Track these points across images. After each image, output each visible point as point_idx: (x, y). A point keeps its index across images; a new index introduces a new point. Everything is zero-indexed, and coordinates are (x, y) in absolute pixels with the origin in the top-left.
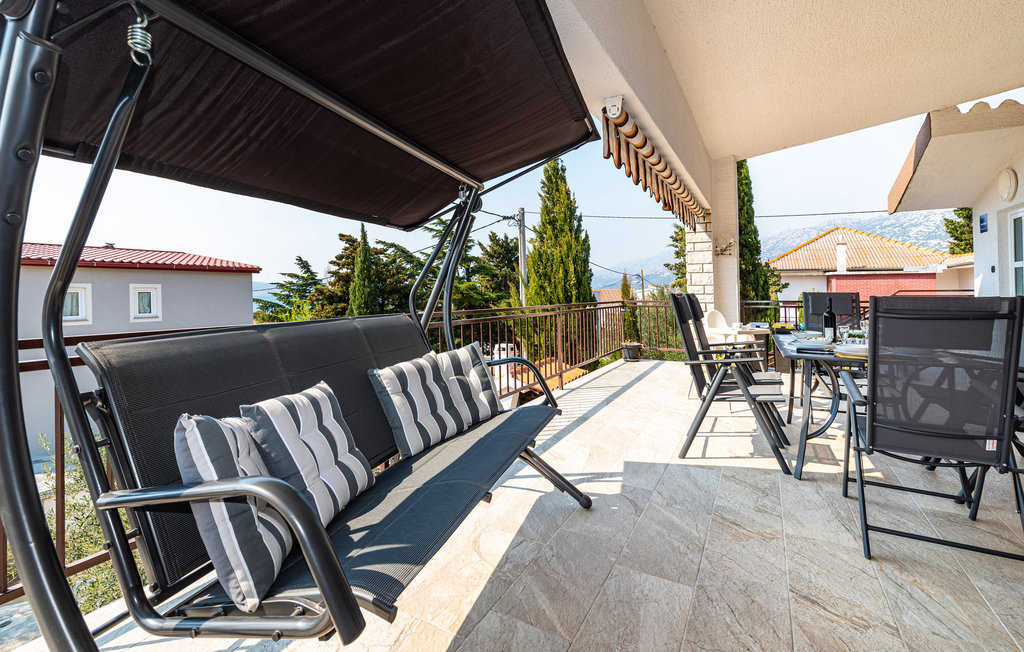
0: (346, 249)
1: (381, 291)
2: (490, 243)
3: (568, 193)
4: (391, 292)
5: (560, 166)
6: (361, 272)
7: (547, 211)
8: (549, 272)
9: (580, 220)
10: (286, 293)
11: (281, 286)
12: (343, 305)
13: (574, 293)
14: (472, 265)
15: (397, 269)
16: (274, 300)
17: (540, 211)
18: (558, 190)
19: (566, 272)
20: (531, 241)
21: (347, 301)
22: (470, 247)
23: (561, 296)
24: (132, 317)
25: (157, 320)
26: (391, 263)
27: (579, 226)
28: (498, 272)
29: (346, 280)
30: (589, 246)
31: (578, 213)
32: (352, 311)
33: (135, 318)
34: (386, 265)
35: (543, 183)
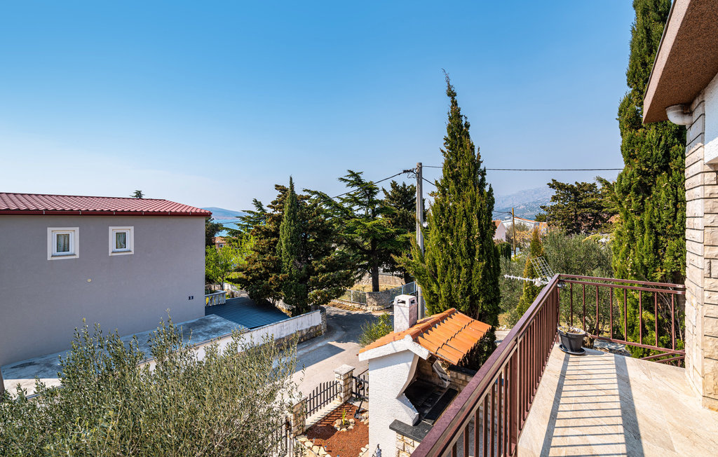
0: (279, 196)
1: (304, 229)
2: (391, 189)
3: (472, 148)
4: (312, 230)
5: (464, 123)
6: (289, 214)
7: (449, 166)
8: (451, 226)
9: (483, 173)
10: (246, 224)
11: (244, 219)
12: (275, 239)
13: (477, 246)
14: (377, 206)
15: (317, 212)
16: (237, 228)
17: (442, 165)
18: (461, 145)
19: (469, 226)
20: (433, 194)
21: (278, 236)
22: (375, 193)
23: (464, 249)
24: (110, 251)
25: (130, 253)
26: (313, 207)
27: (483, 179)
28: (397, 212)
29: (278, 220)
30: (493, 199)
31: (482, 167)
32: (281, 244)
33: (113, 252)
34: (308, 208)
35: (446, 139)
